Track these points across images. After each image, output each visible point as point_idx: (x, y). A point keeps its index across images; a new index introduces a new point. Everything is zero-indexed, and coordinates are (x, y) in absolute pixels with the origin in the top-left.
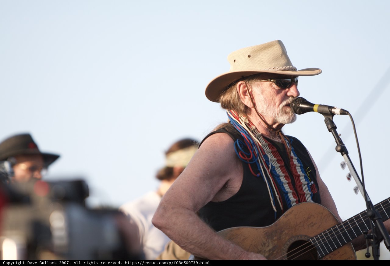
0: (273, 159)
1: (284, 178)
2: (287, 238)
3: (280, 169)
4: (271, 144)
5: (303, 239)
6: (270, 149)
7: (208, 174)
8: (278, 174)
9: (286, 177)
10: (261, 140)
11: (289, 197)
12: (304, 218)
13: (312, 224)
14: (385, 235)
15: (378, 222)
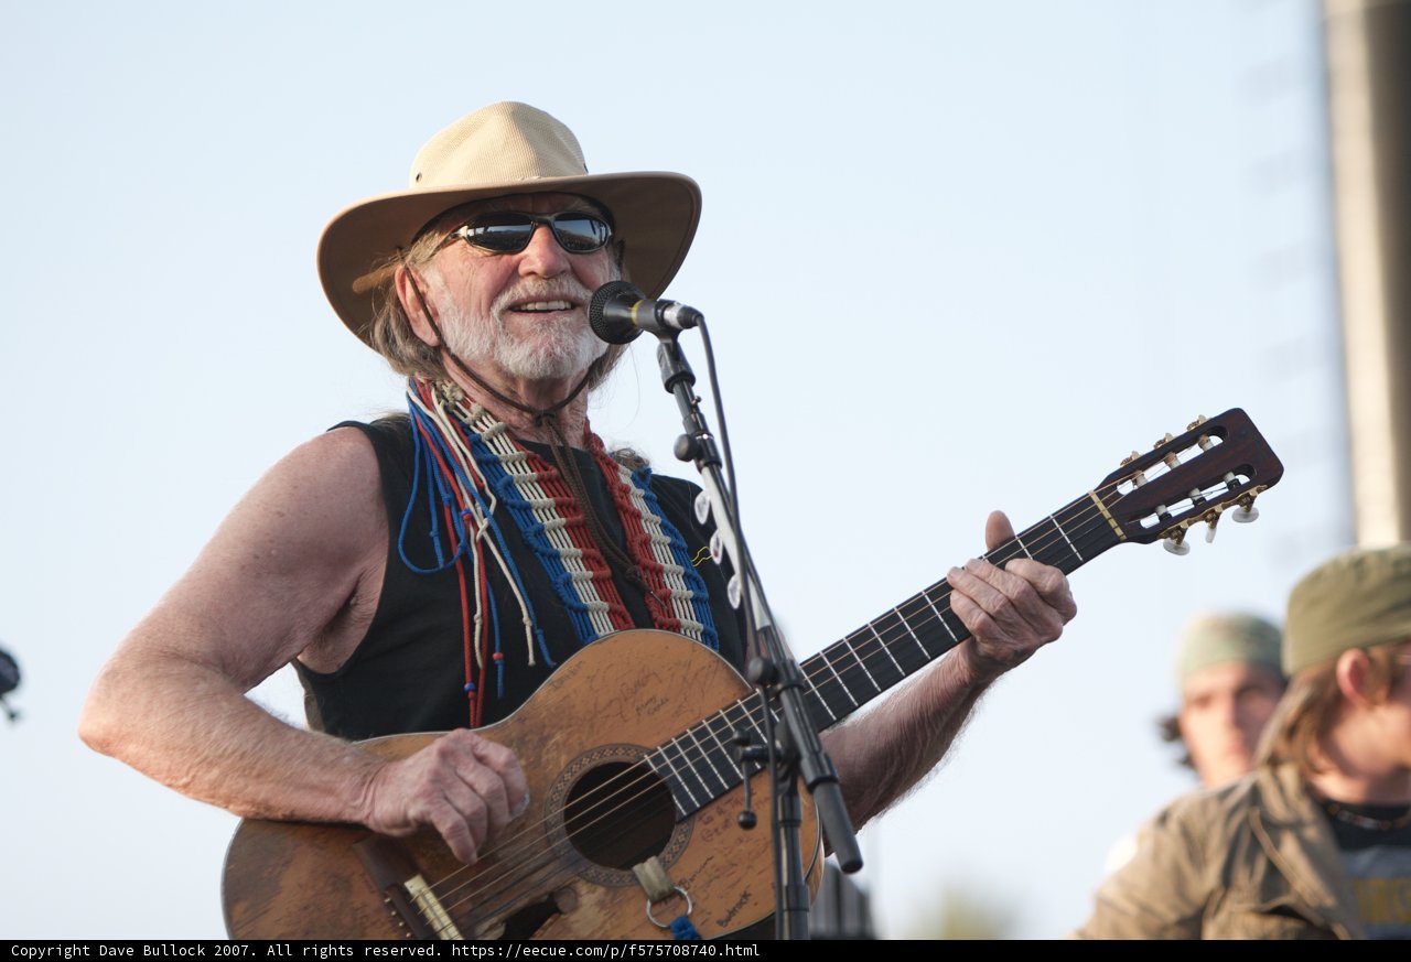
0: (540, 500)
1: (580, 562)
2: (564, 759)
3: (565, 532)
4: (538, 456)
5: (621, 757)
6: (532, 471)
7: (273, 552)
8: (555, 547)
9: (587, 560)
10: (504, 443)
11: (594, 623)
12: (624, 684)
13: (651, 706)
14: (805, 742)
15: (789, 698)
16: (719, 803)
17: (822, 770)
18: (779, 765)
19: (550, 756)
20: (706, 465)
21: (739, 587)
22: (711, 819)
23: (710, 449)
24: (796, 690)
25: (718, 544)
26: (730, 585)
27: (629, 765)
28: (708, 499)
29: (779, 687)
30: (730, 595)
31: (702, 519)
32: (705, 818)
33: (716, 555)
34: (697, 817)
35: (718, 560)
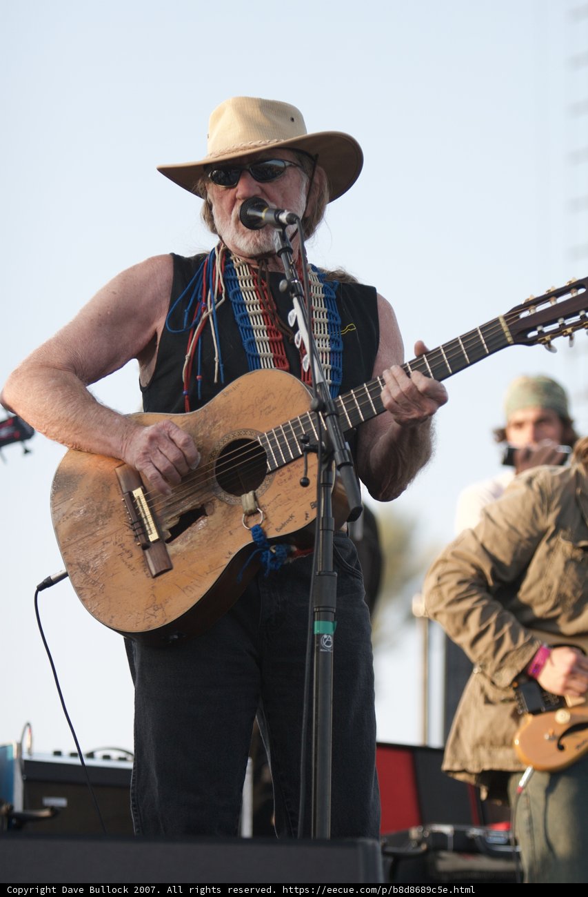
1: (265, 332)
3: (261, 317)
5: (248, 436)
6: (254, 285)
7: (109, 313)
8: (253, 324)
9: (270, 331)
10: (244, 270)
11: (262, 363)
14: (338, 445)
15: (331, 420)
16: (289, 466)
17: (345, 459)
18: (323, 455)
19: (215, 432)
20: (296, 296)
21: (309, 361)
22: (284, 474)
23: (298, 288)
24: (335, 416)
25: (299, 337)
26: (304, 360)
27: (251, 440)
28: (295, 314)
29: (326, 414)
30: (303, 365)
31: (292, 324)
32: (281, 473)
33: (298, 343)
34: (277, 472)
35: (298, 346)
